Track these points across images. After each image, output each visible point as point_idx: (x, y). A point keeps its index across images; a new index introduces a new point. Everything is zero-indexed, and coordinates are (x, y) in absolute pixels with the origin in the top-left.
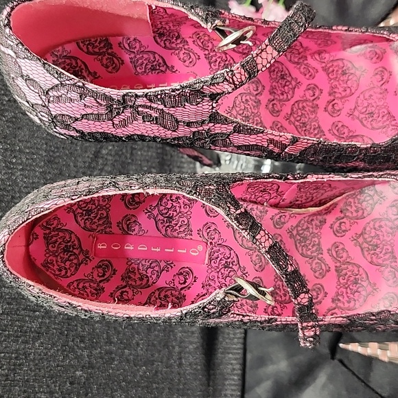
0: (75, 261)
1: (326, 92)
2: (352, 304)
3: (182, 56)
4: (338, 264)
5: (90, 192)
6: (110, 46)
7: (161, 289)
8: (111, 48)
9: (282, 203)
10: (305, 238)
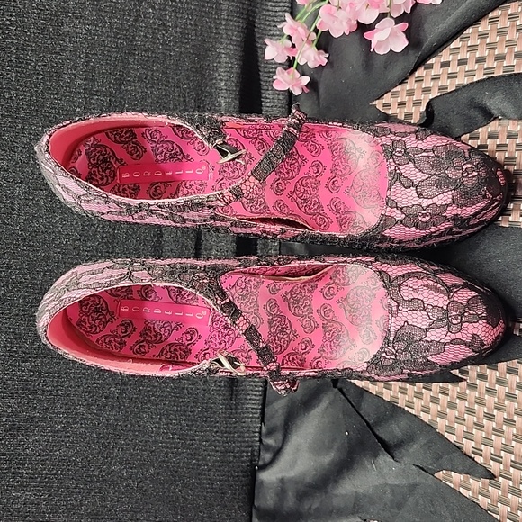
0: (103, 320)
1: (328, 169)
2: (334, 355)
3: (196, 145)
4: (325, 322)
5: (110, 285)
6: (134, 136)
7: (171, 345)
8: (136, 138)
9: (278, 273)
10: (298, 301)
